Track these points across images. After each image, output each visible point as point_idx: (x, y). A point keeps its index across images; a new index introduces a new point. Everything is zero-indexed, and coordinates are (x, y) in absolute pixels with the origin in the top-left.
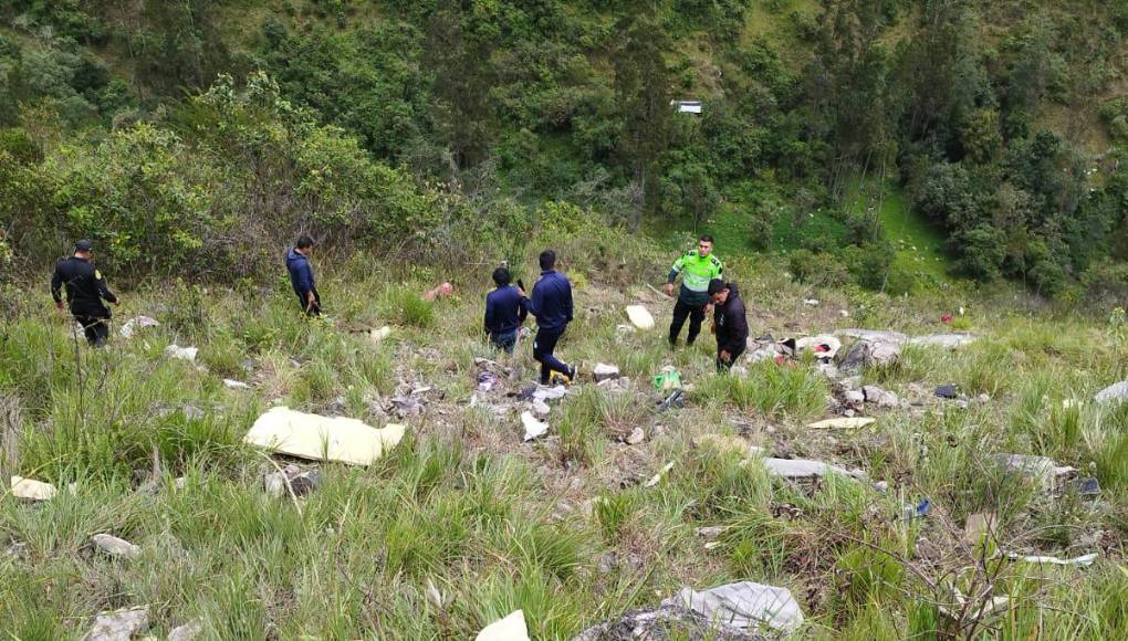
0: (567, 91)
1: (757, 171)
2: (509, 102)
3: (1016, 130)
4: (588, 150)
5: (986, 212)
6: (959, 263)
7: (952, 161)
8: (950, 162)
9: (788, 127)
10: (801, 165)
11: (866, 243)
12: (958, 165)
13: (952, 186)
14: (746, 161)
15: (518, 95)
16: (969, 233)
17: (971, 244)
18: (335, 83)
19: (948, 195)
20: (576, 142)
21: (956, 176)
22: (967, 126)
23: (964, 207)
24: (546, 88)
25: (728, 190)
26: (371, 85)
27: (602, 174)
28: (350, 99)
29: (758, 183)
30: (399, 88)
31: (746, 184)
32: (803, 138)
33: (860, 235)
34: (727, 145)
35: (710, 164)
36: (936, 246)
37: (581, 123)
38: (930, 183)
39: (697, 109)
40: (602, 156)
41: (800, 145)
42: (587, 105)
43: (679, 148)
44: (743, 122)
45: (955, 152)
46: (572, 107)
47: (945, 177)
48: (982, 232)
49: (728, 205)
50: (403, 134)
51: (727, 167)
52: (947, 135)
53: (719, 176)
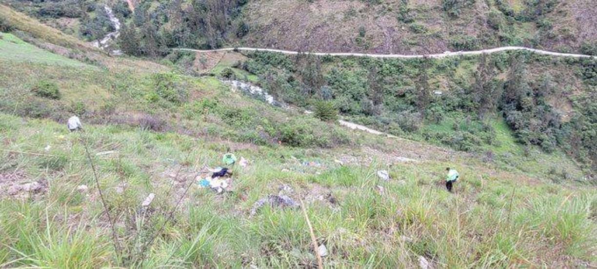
0: (405, 87)
1: (457, 110)
2: (389, 89)
3: (541, 103)
4: (409, 102)
5: (527, 126)
6: (517, 139)
7: (518, 110)
8: (517, 110)
9: (467, 99)
10: (470, 109)
11: (488, 131)
12: (520, 112)
13: (516, 118)
14: (454, 107)
15: (392, 88)
16: (521, 131)
17: (521, 134)
18: (346, 83)
19: (515, 120)
20: (406, 99)
21: (518, 115)
22: (523, 101)
23: (520, 123)
24: (399, 86)
25: (448, 114)
26: (355, 84)
27: (412, 108)
28: (350, 87)
29: (457, 112)
30: (362, 84)
31: (454, 112)
32: (472, 102)
33: (486, 129)
34: (448, 102)
35: (443, 107)
36: (512, 134)
37: (407, 95)
38: (510, 116)
39: (441, 93)
40: (412, 103)
41: (470, 103)
42: (410, 90)
43: (434, 103)
44: (454, 97)
45: (519, 108)
46: (406, 91)
47: (514, 115)
48: (525, 131)
49: (448, 118)
50: (361, 96)
51: (448, 108)
52: (517, 103)
53: (446, 110)
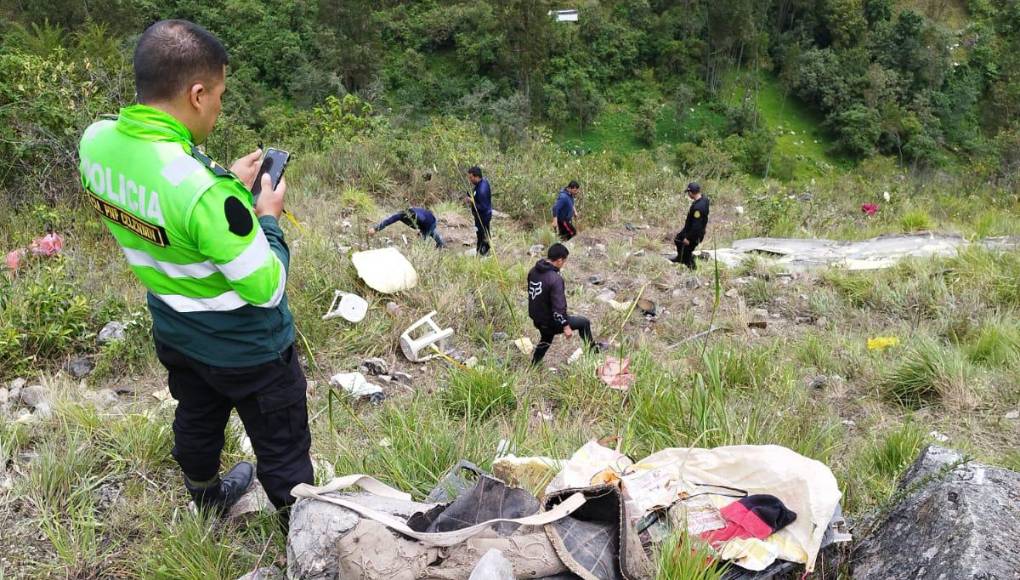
0: (448, 11)
1: (637, 72)
2: (393, 25)
3: (879, 13)
4: (473, 65)
5: (859, 93)
6: (836, 144)
7: (822, 46)
8: (820, 48)
9: (662, 28)
10: (677, 63)
11: (746, 132)
12: (827, 51)
13: (823, 71)
14: (625, 63)
15: (399, 17)
16: (844, 114)
17: (846, 124)
18: (222, 19)
19: (821, 80)
20: (461, 58)
21: (826, 61)
22: (832, 12)
23: (836, 90)
24: (427, 9)
25: (611, 92)
26: (259, 18)
27: (488, 85)
28: (239, 34)
29: (639, 83)
30: (285, 19)
31: (628, 85)
32: (677, 37)
33: (739, 125)
34: (606, 49)
35: (591, 69)
36: (814, 129)
37: (463, 39)
38: (803, 69)
39: (574, 17)
40: (486, 69)
41: (675, 43)
42: (468, 21)
43: (560, 55)
44: (619, 26)
45: (824, 39)
46: (453, 25)
47: (816, 63)
48: (857, 113)
49: (612, 107)
50: (293, 63)
51: (608, 71)
52: (815, 23)
53: (601, 80)
